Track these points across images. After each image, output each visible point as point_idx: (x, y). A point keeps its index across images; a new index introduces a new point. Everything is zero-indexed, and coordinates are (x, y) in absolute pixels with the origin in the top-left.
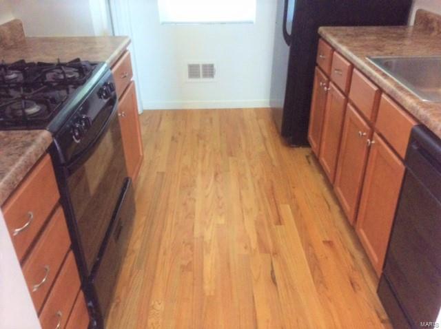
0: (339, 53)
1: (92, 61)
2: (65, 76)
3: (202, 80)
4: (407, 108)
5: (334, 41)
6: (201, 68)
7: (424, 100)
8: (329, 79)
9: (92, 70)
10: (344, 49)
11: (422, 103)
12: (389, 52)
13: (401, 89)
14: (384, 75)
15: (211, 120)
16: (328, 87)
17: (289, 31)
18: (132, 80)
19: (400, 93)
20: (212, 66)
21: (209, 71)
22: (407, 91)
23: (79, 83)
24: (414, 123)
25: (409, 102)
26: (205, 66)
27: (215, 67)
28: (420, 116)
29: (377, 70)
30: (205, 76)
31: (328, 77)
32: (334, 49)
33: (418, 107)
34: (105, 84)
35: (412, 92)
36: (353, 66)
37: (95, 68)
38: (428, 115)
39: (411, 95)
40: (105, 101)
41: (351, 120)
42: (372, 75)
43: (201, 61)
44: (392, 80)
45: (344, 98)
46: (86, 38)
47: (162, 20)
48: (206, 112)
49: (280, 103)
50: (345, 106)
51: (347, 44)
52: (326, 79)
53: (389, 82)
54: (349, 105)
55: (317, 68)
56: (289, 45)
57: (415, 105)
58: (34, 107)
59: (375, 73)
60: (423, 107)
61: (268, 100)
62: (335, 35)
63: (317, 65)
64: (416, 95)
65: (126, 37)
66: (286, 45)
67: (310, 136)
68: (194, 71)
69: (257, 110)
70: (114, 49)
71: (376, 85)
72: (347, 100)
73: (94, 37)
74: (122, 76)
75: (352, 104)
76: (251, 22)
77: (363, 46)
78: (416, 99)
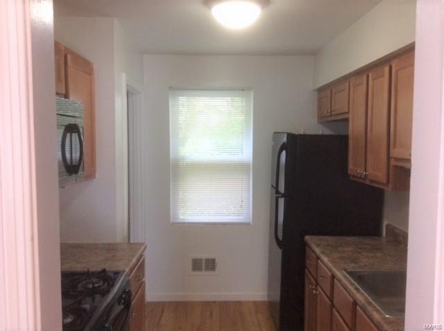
0: (322, 262)
1: (115, 269)
2: (93, 285)
3: (204, 273)
5: (317, 250)
6: (204, 262)
7: (387, 316)
8: (317, 284)
9: (115, 279)
10: (325, 259)
11: (385, 318)
12: (362, 264)
13: (370, 304)
14: (357, 289)
15: (211, 312)
16: (316, 291)
17: (280, 237)
18: (144, 280)
19: (369, 308)
20: (213, 261)
21: (211, 265)
22: (375, 307)
23: (105, 293)
25: (376, 316)
26: (207, 260)
27: (217, 261)
29: (352, 284)
30: (207, 269)
31: (316, 280)
32: (318, 258)
33: (382, 322)
34: (124, 292)
35: (379, 308)
36: (333, 276)
37: (118, 276)
39: (377, 311)
40: (122, 307)
41: (337, 326)
42: (348, 287)
43: (204, 255)
44: (363, 295)
45: (330, 303)
46: (109, 245)
47: (171, 221)
48: (207, 305)
49: (277, 297)
50: (332, 311)
51: (328, 256)
52: (314, 282)
53: (362, 296)
54: (334, 310)
55: (306, 271)
56: (280, 248)
57: (380, 320)
58: (68, 317)
59: (350, 287)
60: (386, 323)
61: (265, 293)
62: (318, 245)
63: (306, 267)
64: (381, 311)
65: (143, 244)
66: (278, 248)
68: (197, 265)
69: (255, 303)
70: (133, 257)
71: (352, 297)
72: (333, 306)
73: (116, 244)
74: (137, 279)
75: (337, 311)
76: (249, 224)
77: (341, 258)
78: (381, 314)
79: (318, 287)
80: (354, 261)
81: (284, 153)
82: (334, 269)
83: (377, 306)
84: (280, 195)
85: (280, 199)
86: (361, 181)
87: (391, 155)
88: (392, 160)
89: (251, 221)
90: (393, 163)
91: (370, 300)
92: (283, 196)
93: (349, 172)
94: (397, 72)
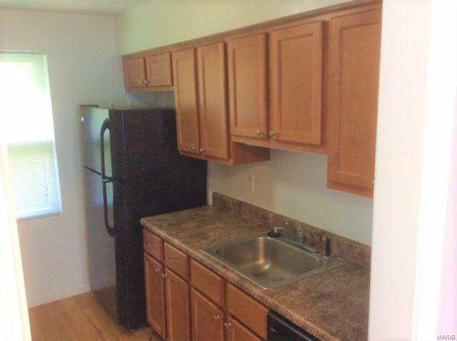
0: (170, 244)
4: (256, 297)
7: (265, 288)
8: (165, 266)
10: (176, 241)
11: (264, 291)
13: (245, 280)
14: (224, 267)
16: (164, 273)
17: (111, 224)
19: (246, 285)
22: (250, 282)
24: (267, 310)
25: (256, 292)
28: (270, 304)
31: (162, 263)
32: (164, 240)
33: (266, 296)
36: (189, 257)
38: (276, 303)
39: (254, 285)
41: (198, 304)
45: (185, 284)
50: (190, 291)
51: (176, 236)
52: (159, 264)
54: (192, 289)
55: (145, 254)
56: (113, 236)
57: (262, 294)
59: (216, 267)
63: (145, 251)
64: (260, 285)
66: (110, 237)
67: (150, 318)
71: (220, 276)
72: (190, 286)
75: (197, 290)
76: (58, 214)
77: (190, 236)
78: (259, 288)
79: (166, 269)
80: (203, 236)
81: (107, 132)
82: (191, 250)
83: (252, 281)
84: (106, 180)
85: (107, 184)
86: (196, 157)
87: (232, 132)
88: (233, 137)
89: (61, 210)
90: (234, 139)
91: (243, 276)
92: (110, 180)
93: (180, 148)
94: (234, 51)
